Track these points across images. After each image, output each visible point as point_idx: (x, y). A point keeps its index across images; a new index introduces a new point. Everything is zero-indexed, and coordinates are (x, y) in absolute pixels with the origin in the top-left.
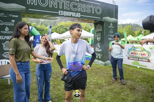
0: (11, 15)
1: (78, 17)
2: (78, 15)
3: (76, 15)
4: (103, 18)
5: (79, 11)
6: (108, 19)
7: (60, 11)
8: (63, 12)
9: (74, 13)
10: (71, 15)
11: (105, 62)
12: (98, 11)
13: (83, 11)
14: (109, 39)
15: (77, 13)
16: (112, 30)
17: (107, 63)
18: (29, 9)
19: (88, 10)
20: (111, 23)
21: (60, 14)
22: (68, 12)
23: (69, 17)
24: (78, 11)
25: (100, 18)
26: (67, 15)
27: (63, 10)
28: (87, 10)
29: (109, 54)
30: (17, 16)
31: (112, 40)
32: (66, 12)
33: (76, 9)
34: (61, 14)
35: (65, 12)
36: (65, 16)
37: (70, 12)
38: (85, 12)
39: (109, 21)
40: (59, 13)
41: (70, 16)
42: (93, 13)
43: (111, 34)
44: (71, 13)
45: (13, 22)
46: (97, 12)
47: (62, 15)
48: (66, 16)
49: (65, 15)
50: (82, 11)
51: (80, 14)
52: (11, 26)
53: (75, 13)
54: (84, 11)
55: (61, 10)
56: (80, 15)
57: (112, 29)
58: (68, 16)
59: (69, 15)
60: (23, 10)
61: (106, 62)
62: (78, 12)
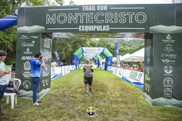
0: (32, 36)
1: (105, 30)
2: (106, 28)
3: (102, 29)
4: (150, 28)
5: (108, 22)
6: (161, 28)
7: (81, 26)
8: (84, 27)
9: (99, 26)
10: (96, 29)
11: (155, 99)
12: (141, 18)
13: (113, 22)
14: (164, 61)
15: (104, 26)
16: (170, 47)
17: (159, 102)
18: (48, 29)
19: (122, 20)
20: (169, 35)
21: (80, 30)
22: (91, 26)
23: (93, 32)
24: (106, 22)
25: (144, 29)
26: (91, 30)
27: (85, 24)
28: (119, 20)
29: (164, 86)
30: (37, 37)
31: (169, 62)
32: (89, 26)
33: (103, 21)
34: (82, 29)
35: (87, 26)
36: (87, 31)
37: (94, 26)
38: (117, 22)
39: (164, 32)
40: (80, 28)
41: (94, 30)
42: (132, 22)
43: (167, 53)
44: (96, 26)
45: (33, 43)
46: (137, 20)
47: (84, 30)
48: (89, 32)
49: (87, 29)
50: (111, 21)
51: (109, 26)
52: (32, 47)
53: (101, 26)
54: (115, 22)
55: (82, 24)
56: (109, 28)
57: (170, 44)
58: (91, 32)
59: (92, 30)
60: (42, 31)
61: (157, 99)
62: (106, 24)
